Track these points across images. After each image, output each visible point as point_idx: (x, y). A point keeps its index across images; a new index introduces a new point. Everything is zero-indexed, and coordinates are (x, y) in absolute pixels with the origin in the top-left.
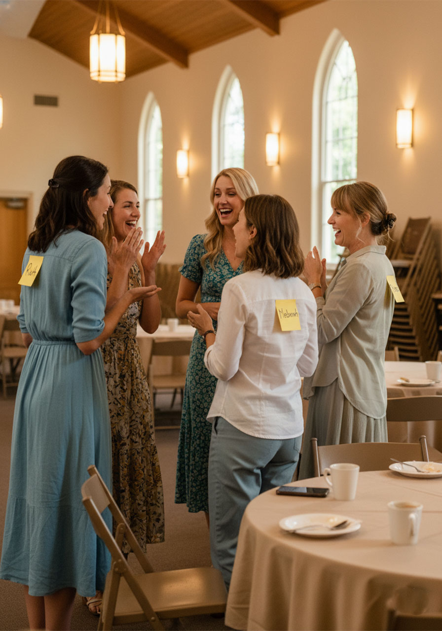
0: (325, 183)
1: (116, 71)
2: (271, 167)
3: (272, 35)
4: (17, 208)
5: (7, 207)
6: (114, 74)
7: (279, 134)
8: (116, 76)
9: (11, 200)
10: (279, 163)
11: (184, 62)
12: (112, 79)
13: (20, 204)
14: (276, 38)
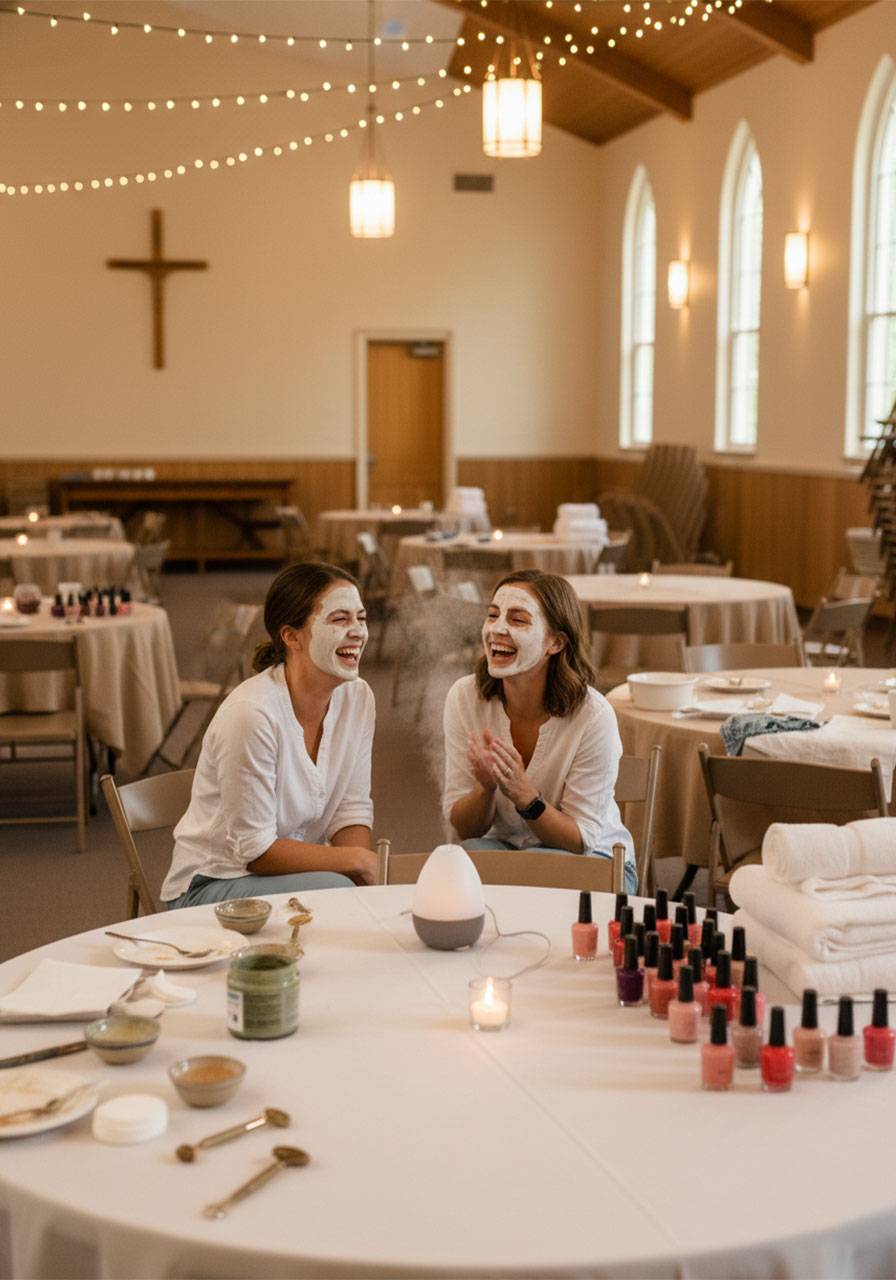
0: (875, 316)
1: (525, 141)
2: (795, 292)
3: (802, 63)
4: (427, 358)
5: (411, 355)
6: (521, 145)
7: (808, 235)
8: (526, 148)
9: (417, 344)
10: (807, 283)
11: (684, 111)
12: (518, 152)
13: (433, 351)
14: (809, 68)
